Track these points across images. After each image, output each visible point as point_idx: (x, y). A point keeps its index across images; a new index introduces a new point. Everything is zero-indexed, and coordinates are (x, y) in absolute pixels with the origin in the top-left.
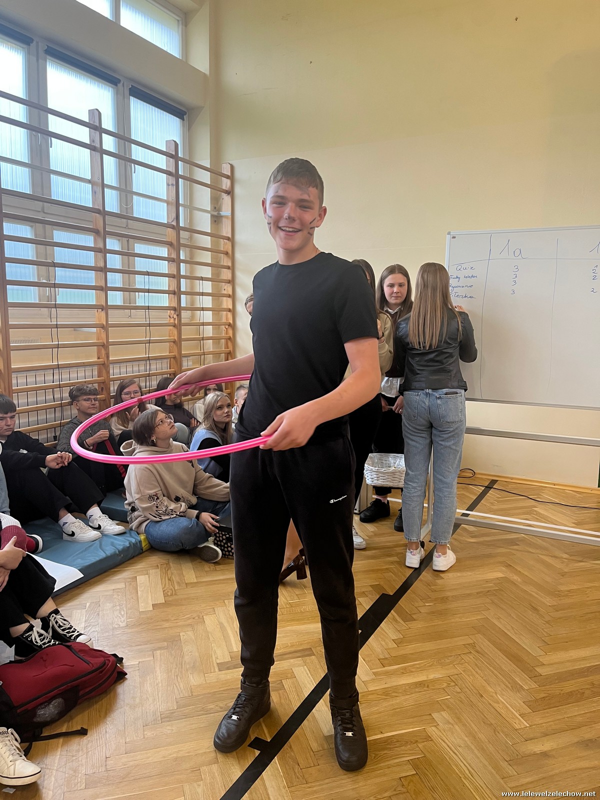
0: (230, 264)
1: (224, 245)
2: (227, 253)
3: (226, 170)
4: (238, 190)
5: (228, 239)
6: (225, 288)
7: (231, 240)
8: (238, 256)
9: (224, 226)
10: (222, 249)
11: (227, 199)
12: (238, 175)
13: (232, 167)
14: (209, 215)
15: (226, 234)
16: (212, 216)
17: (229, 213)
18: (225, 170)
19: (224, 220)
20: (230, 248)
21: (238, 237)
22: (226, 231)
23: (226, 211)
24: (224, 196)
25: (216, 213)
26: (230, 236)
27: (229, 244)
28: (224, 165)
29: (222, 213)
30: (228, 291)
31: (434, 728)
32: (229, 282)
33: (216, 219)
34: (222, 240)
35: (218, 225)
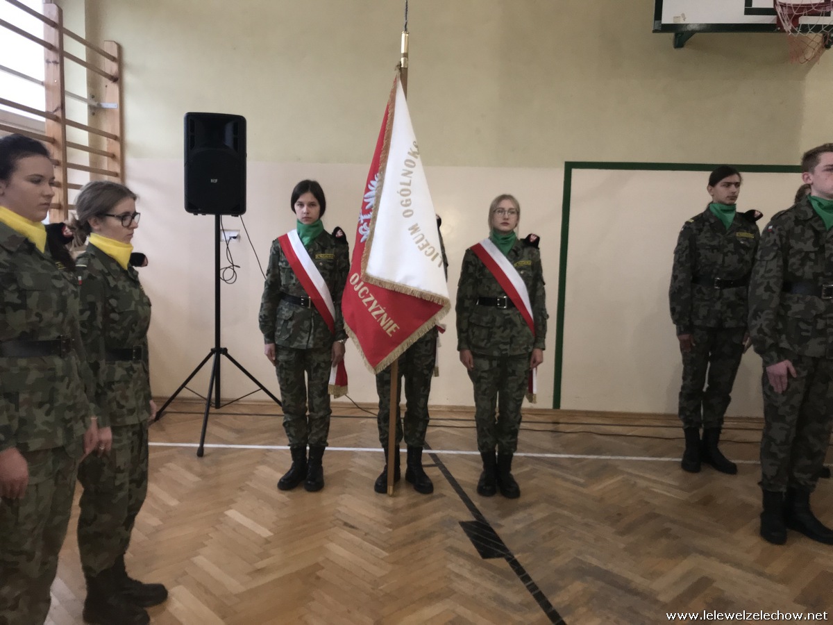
0: (118, 170)
1: (111, 146)
2: (113, 156)
3: (112, 51)
5: (115, 138)
7: (120, 139)
8: (130, 161)
10: (107, 151)
11: (113, 88)
14: (86, 105)
15: (111, 131)
16: (90, 106)
17: (116, 107)
18: (110, 49)
20: (118, 150)
21: (131, 136)
22: (112, 127)
23: (110, 103)
24: (108, 82)
25: (94, 104)
26: (118, 134)
27: (117, 145)
28: (109, 43)
29: (106, 105)
33: (94, 111)
34: (106, 138)
35: (98, 119)
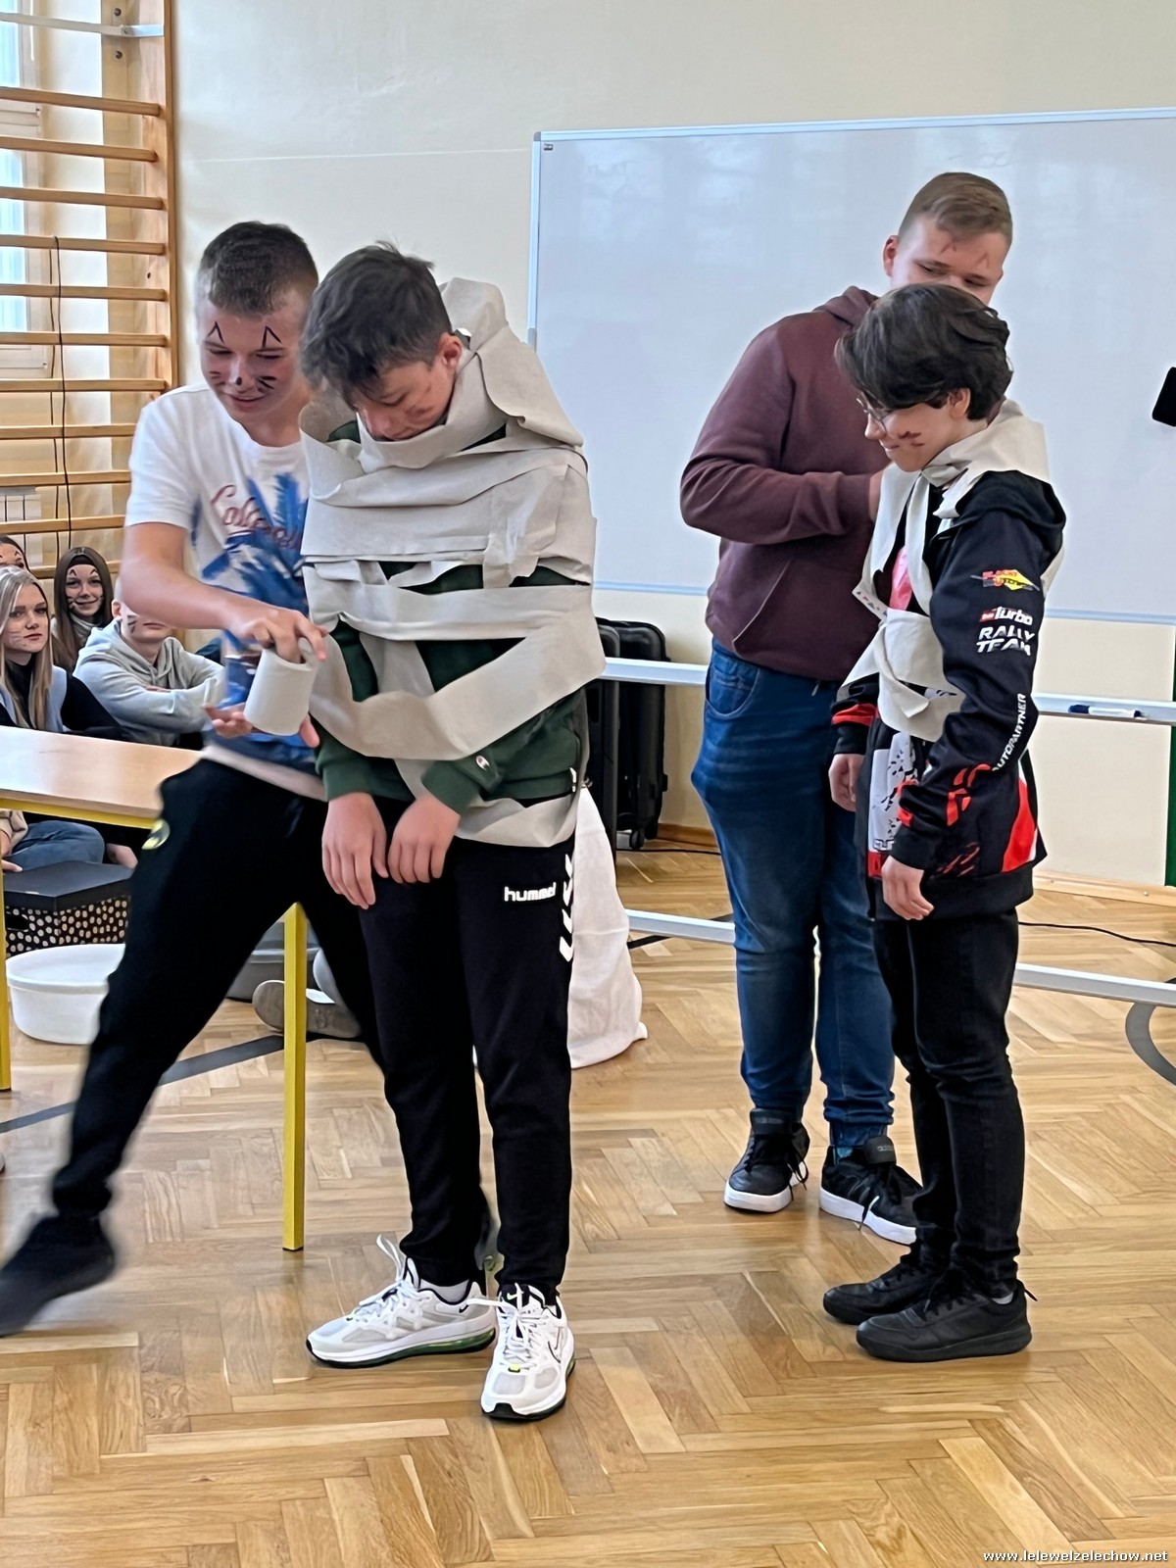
0: (164, 194)
1: (150, 134)
6: (151, 269)
7: (168, 114)
8: (187, 165)
9: (144, 69)
10: (141, 147)
14: (98, 36)
15: (151, 96)
16: (107, 39)
17: (158, 29)
19: (144, 47)
20: (163, 141)
21: (189, 106)
22: (151, 86)
23: (149, 23)
25: (118, 31)
27: (160, 128)
29: (140, 29)
30: (159, 281)
32: (161, 251)
33: (120, 49)
34: (141, 116)
35: (128, 66)
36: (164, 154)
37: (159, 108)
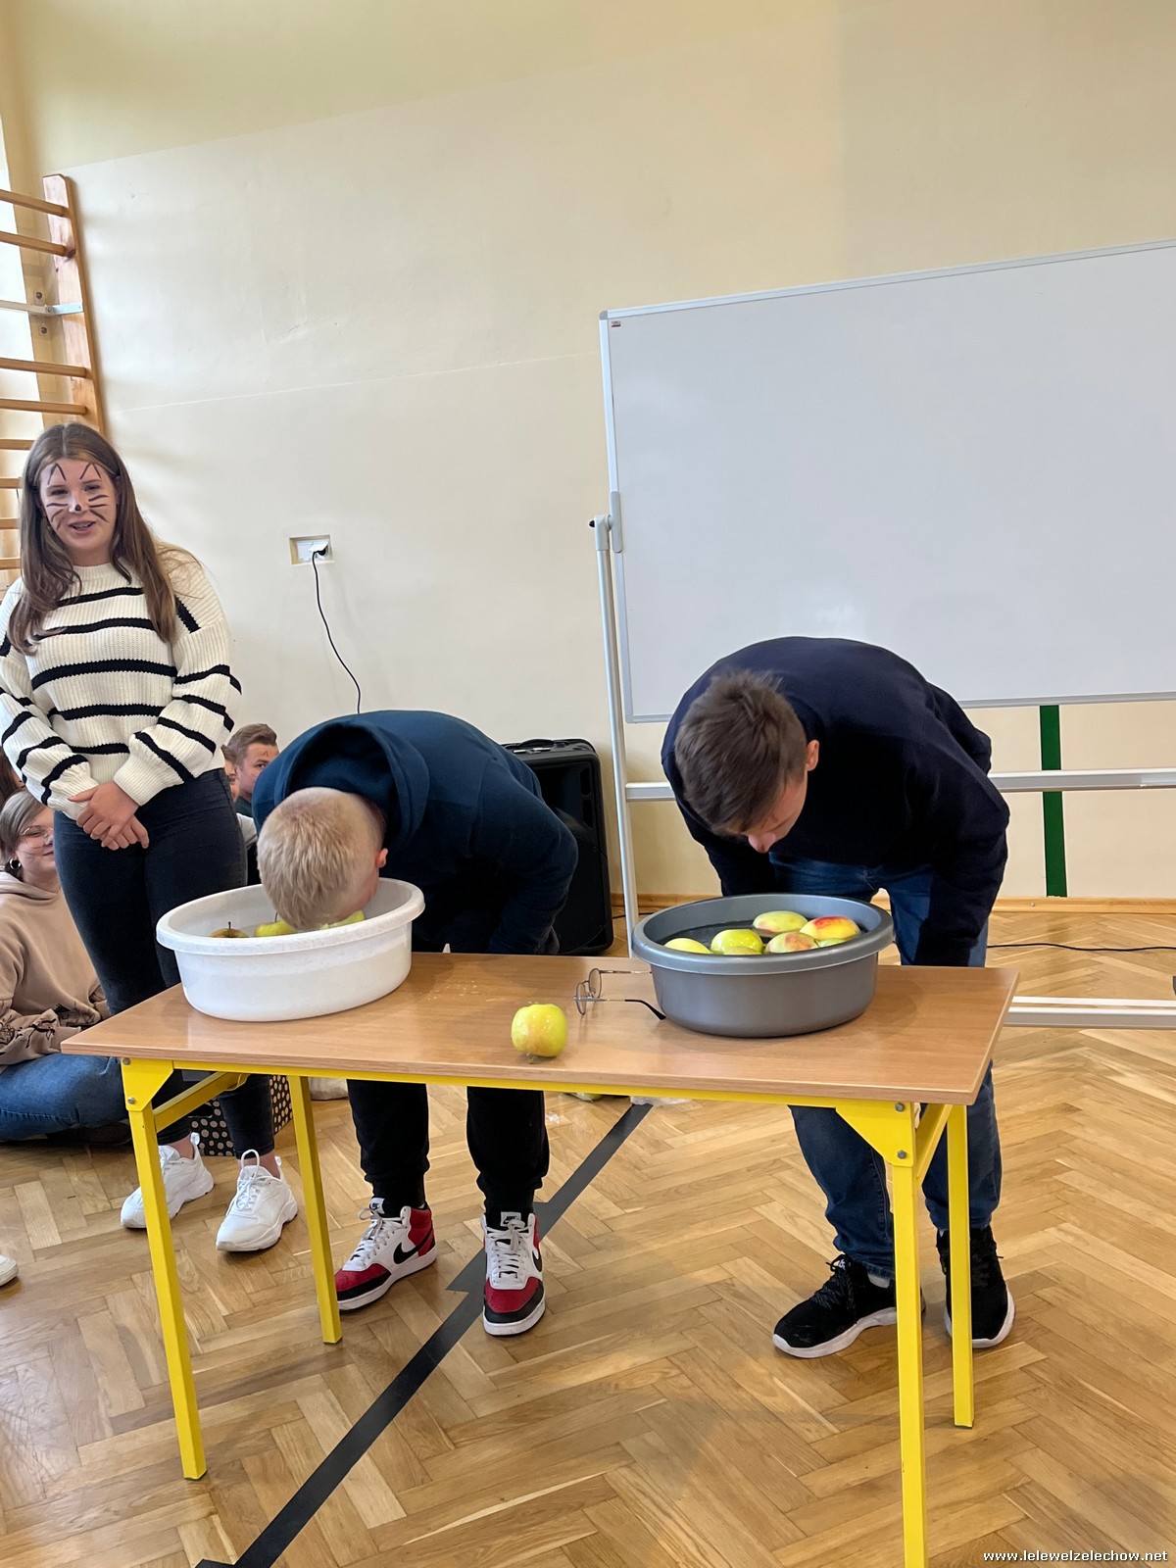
1: (77, 392)
3: (57, 195)
4: (95, 244)
7: (93, 375)
8: (115, 412)
9: (68, 341)
10: (72, 402)
11: (66, 272)
12: (89, 203)
13: (71, 186)
14: (26, 315)
15: (77, 361)
16: (33, 317)
18: (53, 193)
19: (67, 325)
20: (92, 396)
22: (76, 353)
23: (69, 300)
24: (60, 261)
25: (42, 310)
26: (88, 365)
27: (88, 387)
28: (47, 181)
29: (61, 308)
31: (624, 1471)
33: (44, 325)
34: (69, 377)
35: (52, 339)
36: (93, 407)
37: (85, 370)
